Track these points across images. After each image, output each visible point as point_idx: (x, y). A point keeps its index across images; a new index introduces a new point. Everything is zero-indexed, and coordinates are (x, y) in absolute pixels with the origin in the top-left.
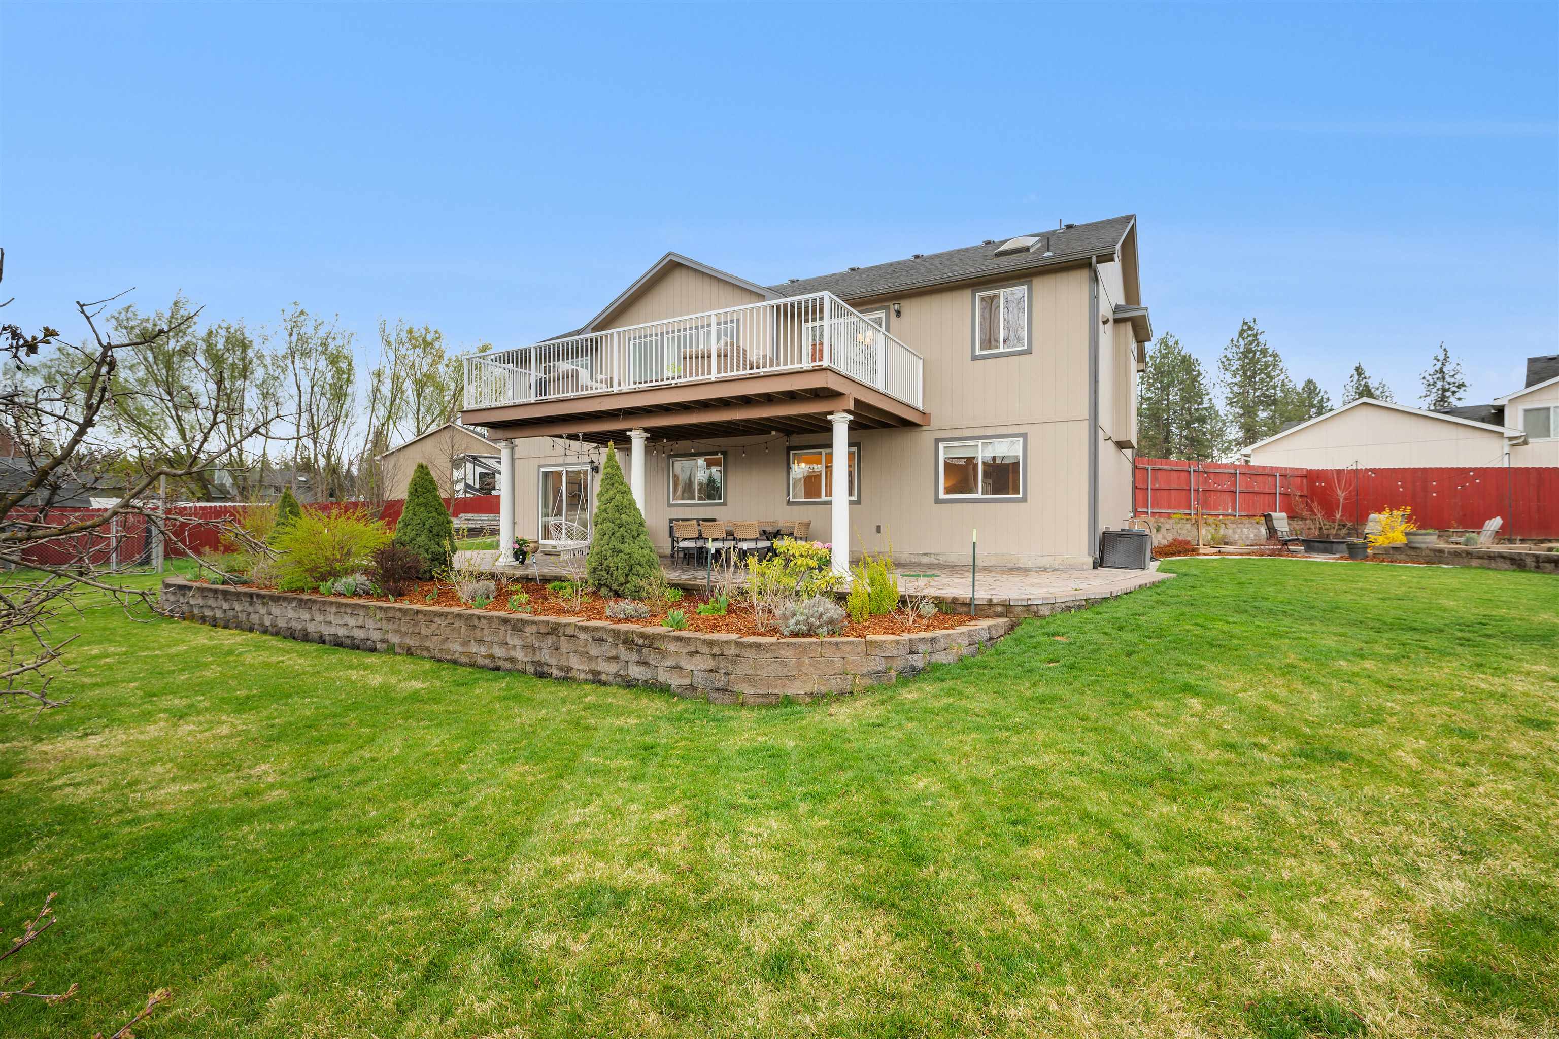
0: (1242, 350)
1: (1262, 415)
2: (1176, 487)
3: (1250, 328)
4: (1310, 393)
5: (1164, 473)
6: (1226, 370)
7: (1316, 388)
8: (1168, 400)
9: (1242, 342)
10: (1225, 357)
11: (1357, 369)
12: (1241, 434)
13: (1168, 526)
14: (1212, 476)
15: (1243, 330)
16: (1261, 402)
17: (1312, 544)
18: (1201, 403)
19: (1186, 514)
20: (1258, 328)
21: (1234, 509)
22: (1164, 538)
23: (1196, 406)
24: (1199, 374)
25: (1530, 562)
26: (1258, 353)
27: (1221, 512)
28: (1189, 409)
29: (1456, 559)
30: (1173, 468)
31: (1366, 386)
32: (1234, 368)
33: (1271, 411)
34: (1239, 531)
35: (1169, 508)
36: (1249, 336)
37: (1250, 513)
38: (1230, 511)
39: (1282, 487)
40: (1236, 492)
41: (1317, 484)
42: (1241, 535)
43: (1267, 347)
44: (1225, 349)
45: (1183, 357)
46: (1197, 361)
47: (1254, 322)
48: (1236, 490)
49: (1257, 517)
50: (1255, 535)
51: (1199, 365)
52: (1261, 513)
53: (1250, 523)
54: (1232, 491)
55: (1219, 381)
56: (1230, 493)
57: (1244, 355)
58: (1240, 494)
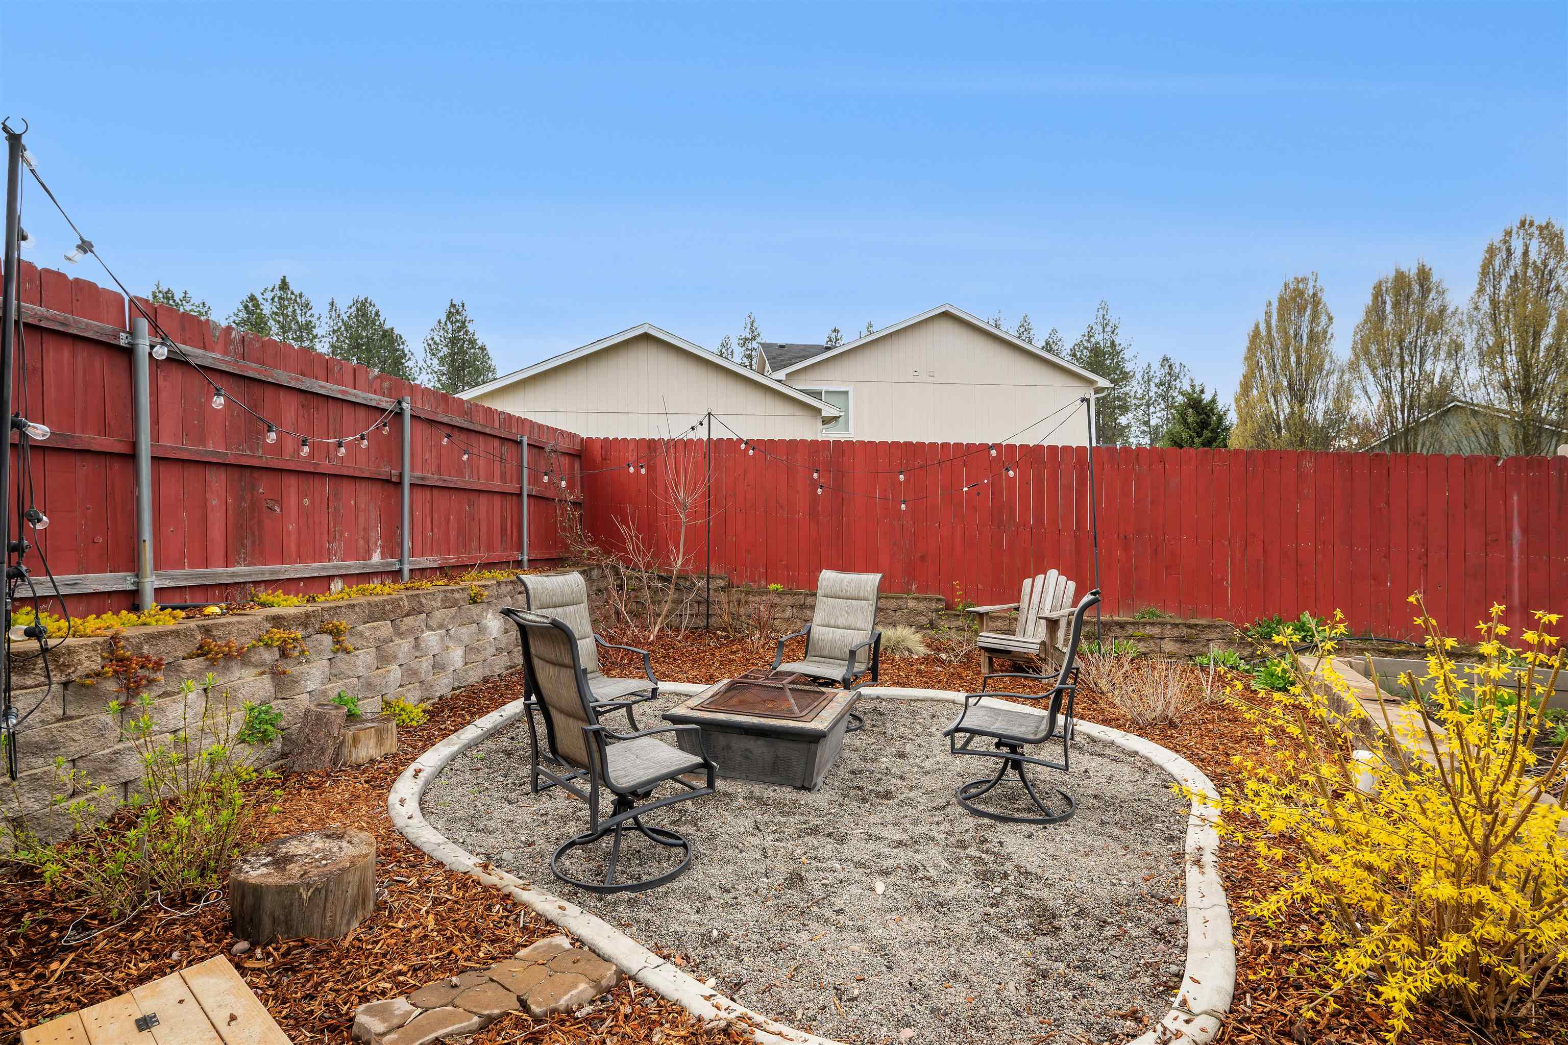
0: (450, 335)
3: (458, 312)
6: (433, 354)
9: (450, 327)
10: (432, 339)
15: (450, 312)
20: (468, 313)
21: (393, 547)
24: (404, 355)
26: (467, 343)
27: (333, 565)
32: (442, 354)
34: (406, 645)
36: (458, 321)
37: (452, 559)
38: (376, 557)
39: (535, 479)
40: (399, 484)
41: (632, 470)
42: (414, 665)
43: (475, 337)
44: (432, 330)
45: (385, 331)
46: (401, 338)
47: (463, 306)
48: (401, 475)
49: (474, 573)
50: (468, 649)
51: (403, 343)
52: (484, 556)
53: (449, 603)
54: (388, 481)
55: (425, 366)
56: (376, 488)
57: (454, 341)
58: (419, 493)
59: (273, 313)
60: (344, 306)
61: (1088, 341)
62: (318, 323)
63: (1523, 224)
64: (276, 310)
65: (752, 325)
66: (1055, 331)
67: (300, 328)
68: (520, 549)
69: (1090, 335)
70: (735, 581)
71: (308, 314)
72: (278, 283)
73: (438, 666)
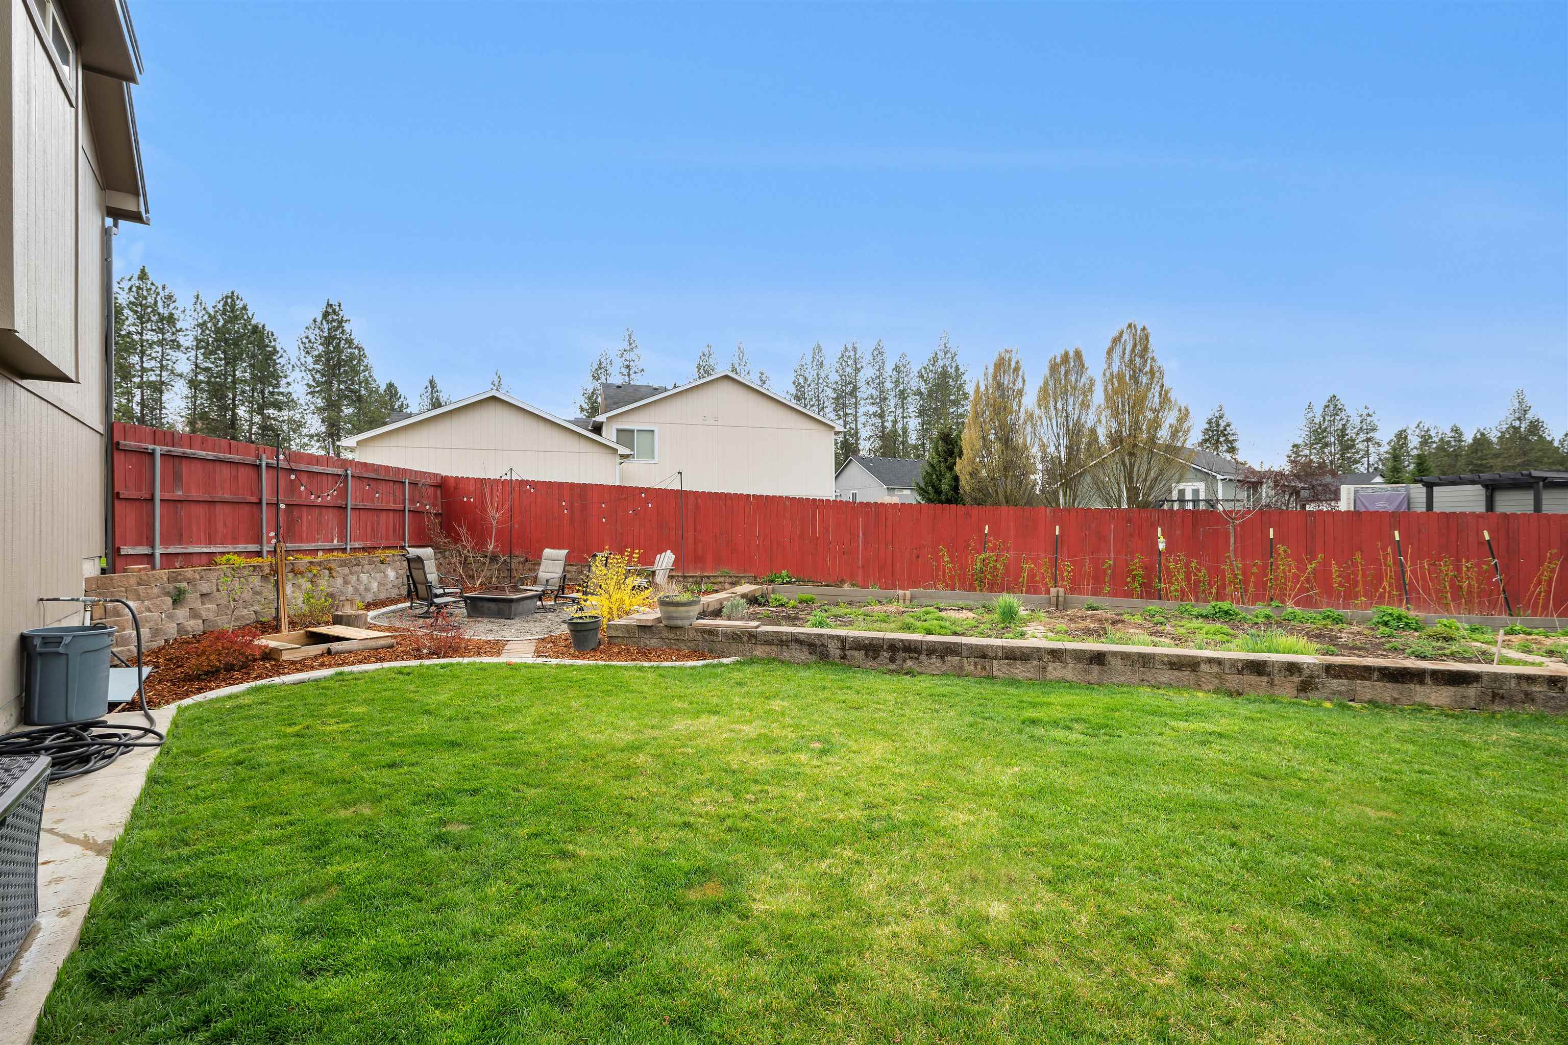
0: (326, 334)
1: (348, 411)
2: (227, 497)
3: (334, 311)
4: (391, 397)
5: (198, 467)
6: (308, 353)
7: (396, 393)
8: (234, 375)
9: (326, 326)
10: (307, 337)
11: (431, 382)
12: (323, 429)
13: (205, 587)
14: (304, 478)
15: (326, 312)
16: (346, 397)
17: (480, 604)
18: (277, 386)
19: (250, 554)
20: (345, 313)
21: (343, 537)
22: (194, 614)
23: (271, 389)
24: (275, 351)
25: (834, 649)
26: (343, 342)
27: (319, 545)
28: (262, 392)
29: (734, 646)
30: (221, 455)
31: (438, 399)
32: (316, 353)
33: (355, 408)
34: (354, 578)
35: (211, 541)
36: (334, 321)
37: (369, 544)
38: (335, 542)
39: (413, 501)
40: (346, 508)
41: (465, 499)
42: (358, 587)
43: (352, 337)
44: (307, 328)
45: (255, 327)
46: (273, 335)
47: (340, 306)
48: (346, 505)
49: (380, 551)
50: (380, 584)
51: (275, 340)
52: (384, 543)
53: (371, 562)
54: (341, 507)
55: (299, 364)
56: (335, 511)
57: (328, 341)
58: (354, 511)
59: (130, 302)
60: (212, 300)
61: (933, 365)
62: (182, 316)
63: (1130, 326)
64: (133, 300)
65: (630, 338)
66: (903, 355)
67: (162, 319)
68: (404, 540)
69: (935, 360)
70: (530, 558)
71: (172, 306)
72: (137, 273)
73: (367, 589)
